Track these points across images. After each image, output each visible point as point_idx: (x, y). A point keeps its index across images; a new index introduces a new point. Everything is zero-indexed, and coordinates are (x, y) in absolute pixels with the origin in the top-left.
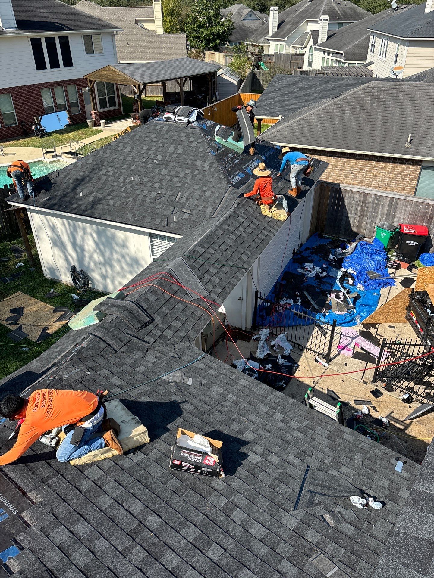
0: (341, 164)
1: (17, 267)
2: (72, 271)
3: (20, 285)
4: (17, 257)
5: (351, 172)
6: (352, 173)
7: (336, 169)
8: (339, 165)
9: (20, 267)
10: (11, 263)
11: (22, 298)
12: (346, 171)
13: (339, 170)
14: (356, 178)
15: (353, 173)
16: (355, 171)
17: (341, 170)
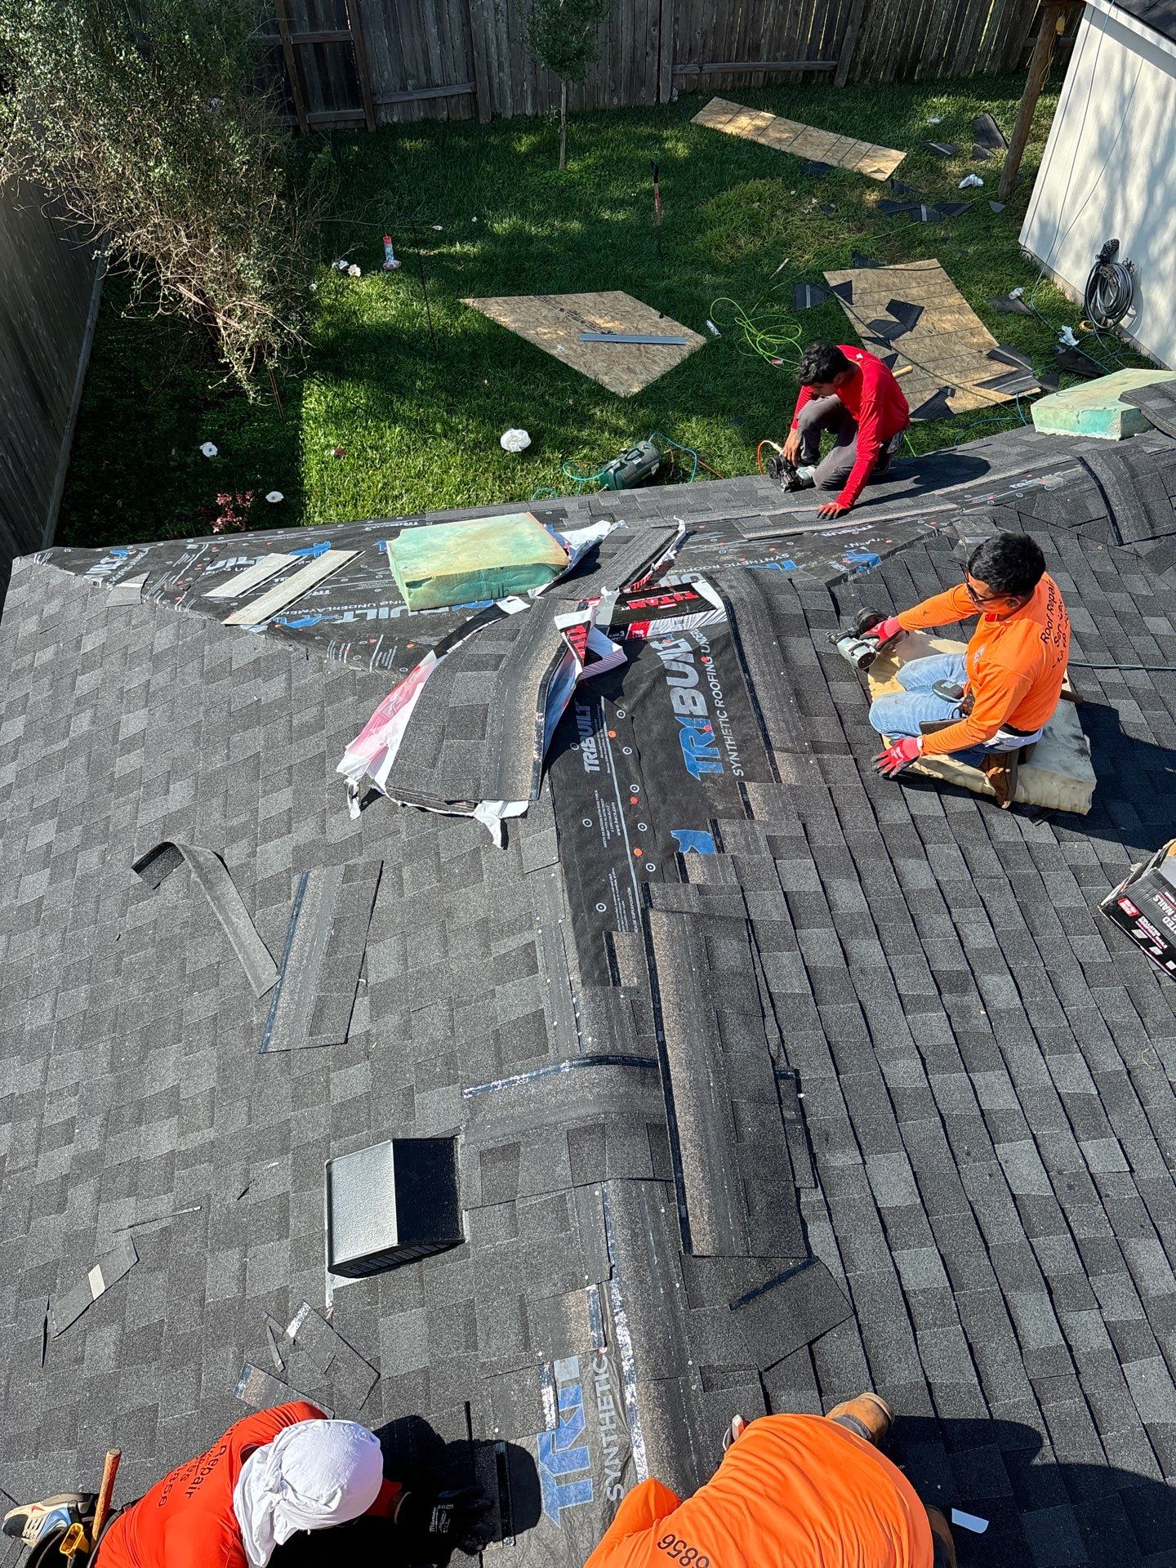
1: (962, 184)
2: (1101, 257)
3: (945, 240)
4: (977, 155)
9: (970, 187)
10: (954, 167)
11: (933, 282)
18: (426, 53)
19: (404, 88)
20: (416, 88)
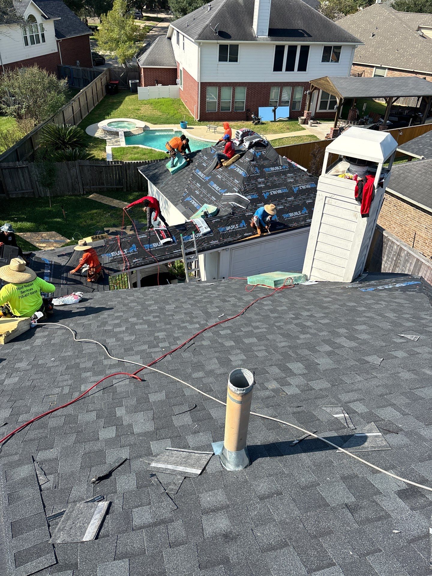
0: (419, 216)
5: (425, 226)
6: (425, 228)
7: (413, 220)
8: (417, 217)
12: (421, 224)
13: (416, 221)
14: (428, 233)
15: (427, 229)
16: (428, 227)
17: (418, 222)
18: (21, 183)
19: (16, 190)
20: (19, 190)
